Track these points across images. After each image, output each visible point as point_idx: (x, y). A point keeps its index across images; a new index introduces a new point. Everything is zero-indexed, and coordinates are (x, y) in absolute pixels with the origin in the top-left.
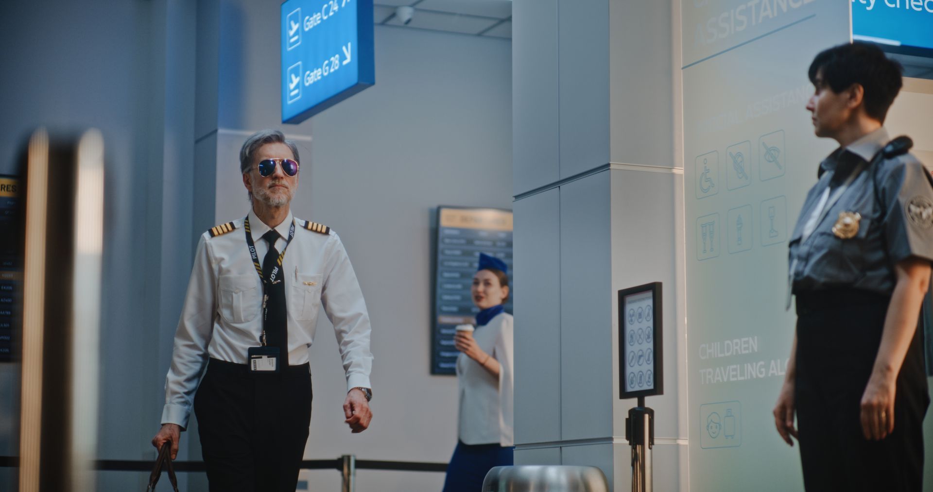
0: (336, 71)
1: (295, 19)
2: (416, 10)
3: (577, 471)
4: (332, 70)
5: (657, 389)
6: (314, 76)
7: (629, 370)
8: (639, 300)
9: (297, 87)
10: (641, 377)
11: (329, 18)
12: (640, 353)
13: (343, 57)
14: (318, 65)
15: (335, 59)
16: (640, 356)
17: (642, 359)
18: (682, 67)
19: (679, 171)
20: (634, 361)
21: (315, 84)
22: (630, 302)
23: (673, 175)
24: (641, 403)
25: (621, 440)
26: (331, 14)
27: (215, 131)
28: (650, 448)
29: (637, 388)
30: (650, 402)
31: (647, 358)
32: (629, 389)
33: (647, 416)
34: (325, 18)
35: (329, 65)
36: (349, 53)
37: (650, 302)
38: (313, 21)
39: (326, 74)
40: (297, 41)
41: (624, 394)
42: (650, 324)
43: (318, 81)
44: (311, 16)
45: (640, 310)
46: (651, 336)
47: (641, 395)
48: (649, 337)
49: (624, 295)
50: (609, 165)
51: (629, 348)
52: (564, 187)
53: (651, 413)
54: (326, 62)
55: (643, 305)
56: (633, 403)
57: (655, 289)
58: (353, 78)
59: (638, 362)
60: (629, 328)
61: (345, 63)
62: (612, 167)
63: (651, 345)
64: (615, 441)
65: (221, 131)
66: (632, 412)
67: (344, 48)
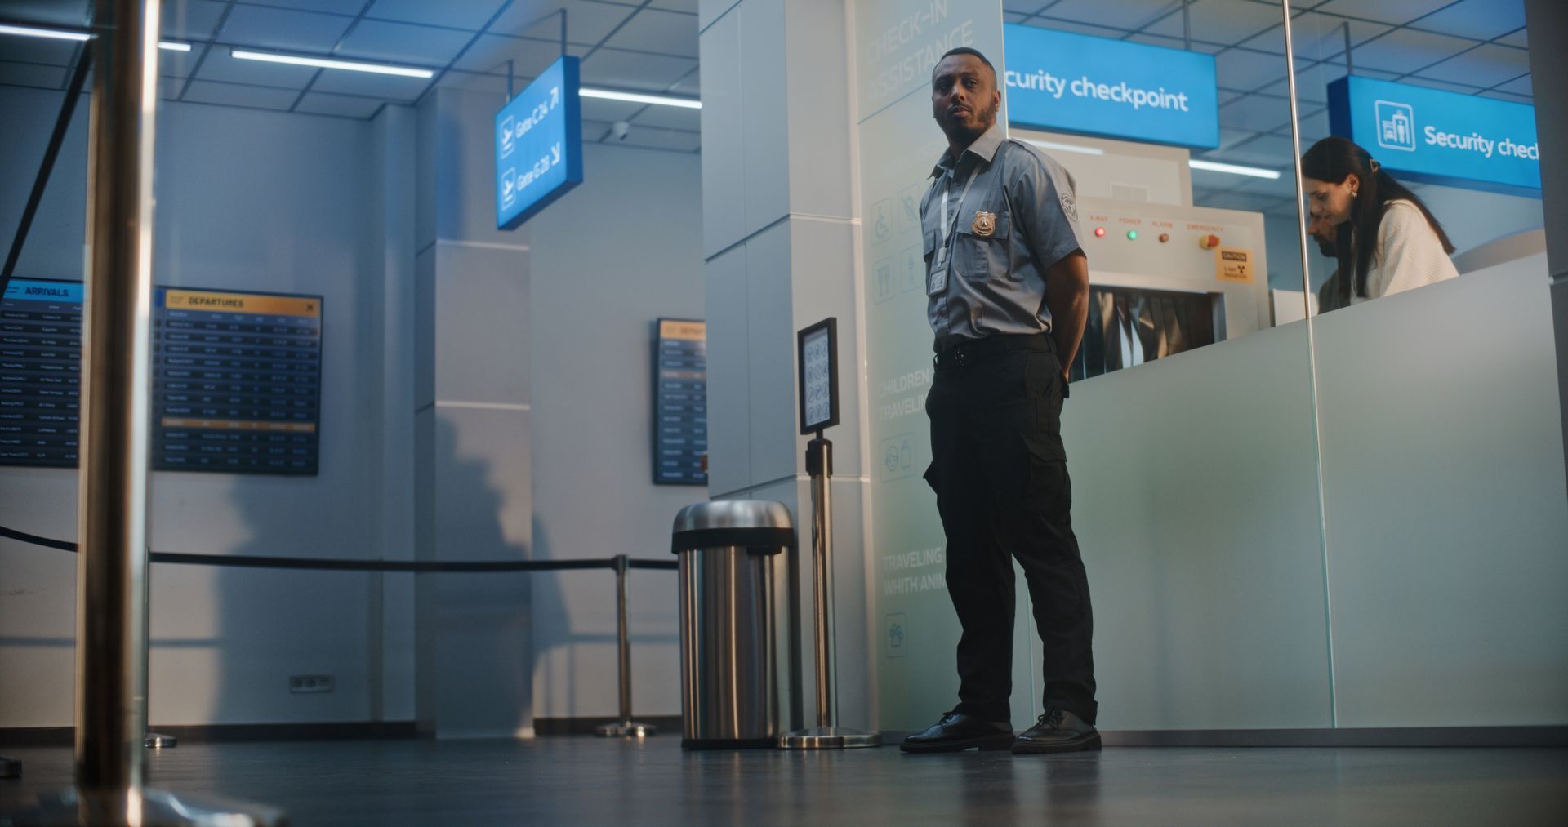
0: (546, 172)
1: (508, 126)
2: (632, 126)
3: (762, 505)
4: (543, 172)
5: (834, 420)
6: (526, 179)
7: (808, 405)
8: (817, 337)
9: (511, 192)
10: (819, 410)
11: (540, 122)
12: (818, 388)
13: (552, 158)
14: (529, 168)
15: (545, 161)
16: (818, 391)
17: (820, 393)
18: (858, 122)
19: (857, 221)
20: (812, 397)
21: (527, 187)
22: (809, 341)
23: (851, 226)
24: (820, 435)
25: (804, 477)
26: (541, 117)
27: (434, 243)
28: (829, 477)
29: (816, 421)
30: (828, 433)
31: (824, 391)
32: (809, 423)
33: (825, 447)
34: (536, 122)
35: (540, 167)
36: (557, 153)
37: (825, 338)
38: (525, 126)
39: (537, 176)
40: (510, 149)
41: (805, 430)
42: (826, 358)
43: (531, 184)
44: (523, 122)
45: (817, 347)
46: (827, 370)
47: (819, 428)
48: (825, 372)
49: (803, 335)
50: (788, 216)
51: (808, 385)
52: (750, 243)
53: (829, 444)
54: (537, 165)
55: (820, 342)
56: (813, 436)
57: (829, 325)
58: (561, 176)
59: (817, 396)
60: (808, 365)
61: (555, 162)
62: (791, 217)
63: (827, 379)
64: (799, 478)
65: (440, 242)
66: (811, 444)
67: (553, 149)
